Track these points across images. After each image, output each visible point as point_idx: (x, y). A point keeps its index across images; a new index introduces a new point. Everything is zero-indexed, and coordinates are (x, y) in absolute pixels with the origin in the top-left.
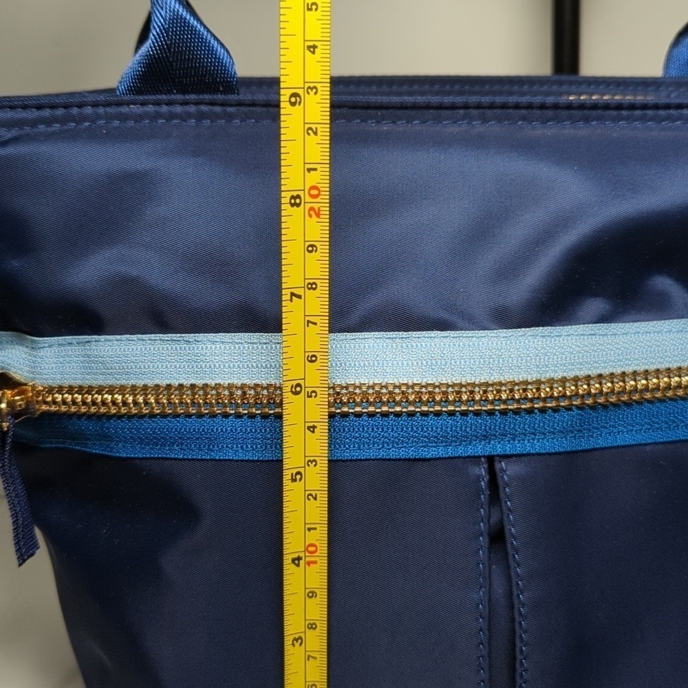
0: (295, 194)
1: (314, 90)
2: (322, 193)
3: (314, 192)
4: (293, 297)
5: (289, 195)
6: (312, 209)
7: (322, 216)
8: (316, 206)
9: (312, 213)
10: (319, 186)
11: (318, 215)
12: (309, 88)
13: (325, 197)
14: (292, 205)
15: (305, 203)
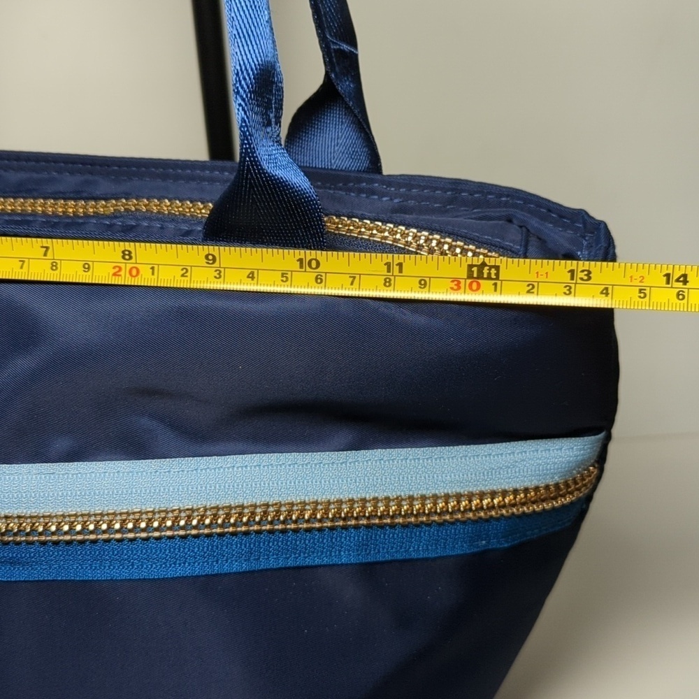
0: (133, 255)
1: (218, 276)
2: (133, 279)
3: (134, 272)
4: (45, 249)
5: (132, 249)
6: (120, 269)
7: (114, 277)
8: (122, 273)
9: (117, 269)
10: (139, 276)
11: (115, 274)
12: (220, 272)
13: (129, 281)
14: (123, 252)
15: (125, 263)
